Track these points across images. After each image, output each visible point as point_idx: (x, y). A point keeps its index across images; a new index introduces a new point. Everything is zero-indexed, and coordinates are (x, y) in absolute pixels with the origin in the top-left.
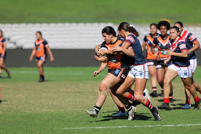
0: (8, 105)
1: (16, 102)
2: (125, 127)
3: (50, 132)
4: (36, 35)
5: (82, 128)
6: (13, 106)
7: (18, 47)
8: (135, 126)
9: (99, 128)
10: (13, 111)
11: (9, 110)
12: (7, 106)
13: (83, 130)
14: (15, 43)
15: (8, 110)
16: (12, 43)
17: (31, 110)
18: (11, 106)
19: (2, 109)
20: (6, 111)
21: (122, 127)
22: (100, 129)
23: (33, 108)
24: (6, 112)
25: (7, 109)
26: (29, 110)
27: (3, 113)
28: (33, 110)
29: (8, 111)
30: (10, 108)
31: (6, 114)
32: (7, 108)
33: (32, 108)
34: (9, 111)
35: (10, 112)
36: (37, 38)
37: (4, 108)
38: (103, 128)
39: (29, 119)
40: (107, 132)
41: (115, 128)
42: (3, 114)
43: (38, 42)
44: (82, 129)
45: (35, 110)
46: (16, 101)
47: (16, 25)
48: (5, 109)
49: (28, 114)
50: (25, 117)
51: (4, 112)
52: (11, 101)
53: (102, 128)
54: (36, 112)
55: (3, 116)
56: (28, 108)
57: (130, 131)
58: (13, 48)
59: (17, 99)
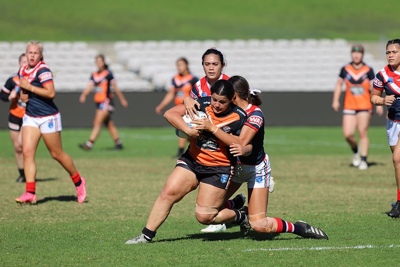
0: (137, 202)
1: (152, 197)
2: (370, 247)
3: (220, 258)
4: (178, 65)
5: (283, 249)
6: (146, 205)
7: (156, 87)
8: (391, 246)
9: (317, 248)
10: (146, 214)
11: (140, 212)
12: (135, 204)
13: (285, 252)
14: (150, 80)
15: (136, 213)
16: (144, 79)
17: (183, 212)
18: (143, 205)
19: (125, 210)
20: (133, 214)
21: (364, 247)
22: (320, 251)
23: (186, 208)
24: (133, 216)
25: (135, 210)
26: (179, 213)
27: (126, 219)
28: (187, 214)
29: (137, 215)
30: (141, 209)
31: (132, 221)
32: (134, 208)
33: (183, 209)
34: (139, 214)
35: (141, 216)
36: (179, 70)
37: (128, 209)
38: (325, 250)
39: (177, 231)
40: (333, 257)
41: (350, 249)
42: (127, 221)
43: (180, 80)
44: (283, 251)
45: (190, 214)
46: (152, 194)
47: (152, 44)
48: (131, 210)
49: (176, 220)
50: (171, 228)
51: (129, 216)
52: (141, 196)
53: (323, 250)
54: (192, 217)
55: (126, 225)
56: (177, 210)
57: (379, 256)
58: (146, 91)
59: (154, 192)
